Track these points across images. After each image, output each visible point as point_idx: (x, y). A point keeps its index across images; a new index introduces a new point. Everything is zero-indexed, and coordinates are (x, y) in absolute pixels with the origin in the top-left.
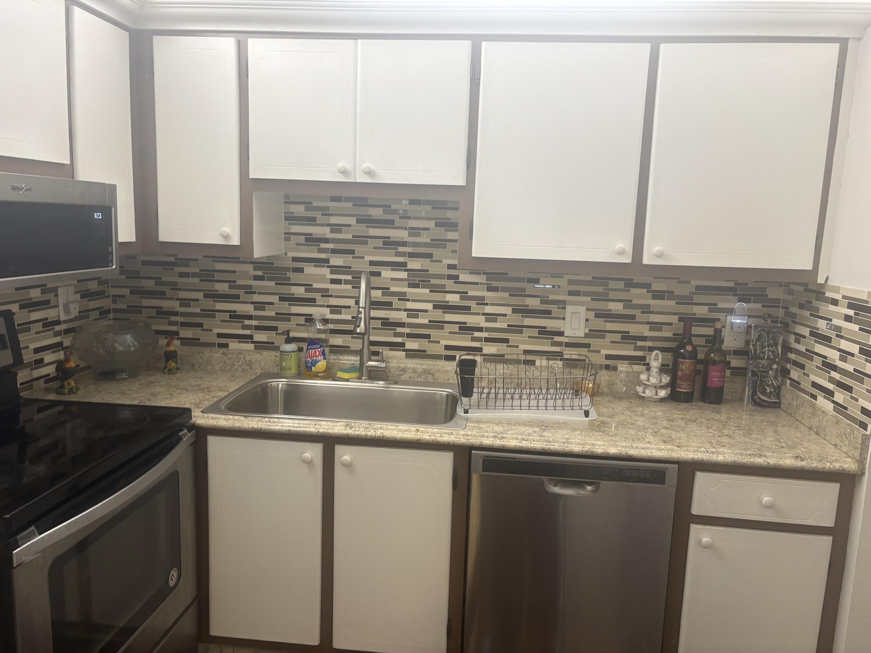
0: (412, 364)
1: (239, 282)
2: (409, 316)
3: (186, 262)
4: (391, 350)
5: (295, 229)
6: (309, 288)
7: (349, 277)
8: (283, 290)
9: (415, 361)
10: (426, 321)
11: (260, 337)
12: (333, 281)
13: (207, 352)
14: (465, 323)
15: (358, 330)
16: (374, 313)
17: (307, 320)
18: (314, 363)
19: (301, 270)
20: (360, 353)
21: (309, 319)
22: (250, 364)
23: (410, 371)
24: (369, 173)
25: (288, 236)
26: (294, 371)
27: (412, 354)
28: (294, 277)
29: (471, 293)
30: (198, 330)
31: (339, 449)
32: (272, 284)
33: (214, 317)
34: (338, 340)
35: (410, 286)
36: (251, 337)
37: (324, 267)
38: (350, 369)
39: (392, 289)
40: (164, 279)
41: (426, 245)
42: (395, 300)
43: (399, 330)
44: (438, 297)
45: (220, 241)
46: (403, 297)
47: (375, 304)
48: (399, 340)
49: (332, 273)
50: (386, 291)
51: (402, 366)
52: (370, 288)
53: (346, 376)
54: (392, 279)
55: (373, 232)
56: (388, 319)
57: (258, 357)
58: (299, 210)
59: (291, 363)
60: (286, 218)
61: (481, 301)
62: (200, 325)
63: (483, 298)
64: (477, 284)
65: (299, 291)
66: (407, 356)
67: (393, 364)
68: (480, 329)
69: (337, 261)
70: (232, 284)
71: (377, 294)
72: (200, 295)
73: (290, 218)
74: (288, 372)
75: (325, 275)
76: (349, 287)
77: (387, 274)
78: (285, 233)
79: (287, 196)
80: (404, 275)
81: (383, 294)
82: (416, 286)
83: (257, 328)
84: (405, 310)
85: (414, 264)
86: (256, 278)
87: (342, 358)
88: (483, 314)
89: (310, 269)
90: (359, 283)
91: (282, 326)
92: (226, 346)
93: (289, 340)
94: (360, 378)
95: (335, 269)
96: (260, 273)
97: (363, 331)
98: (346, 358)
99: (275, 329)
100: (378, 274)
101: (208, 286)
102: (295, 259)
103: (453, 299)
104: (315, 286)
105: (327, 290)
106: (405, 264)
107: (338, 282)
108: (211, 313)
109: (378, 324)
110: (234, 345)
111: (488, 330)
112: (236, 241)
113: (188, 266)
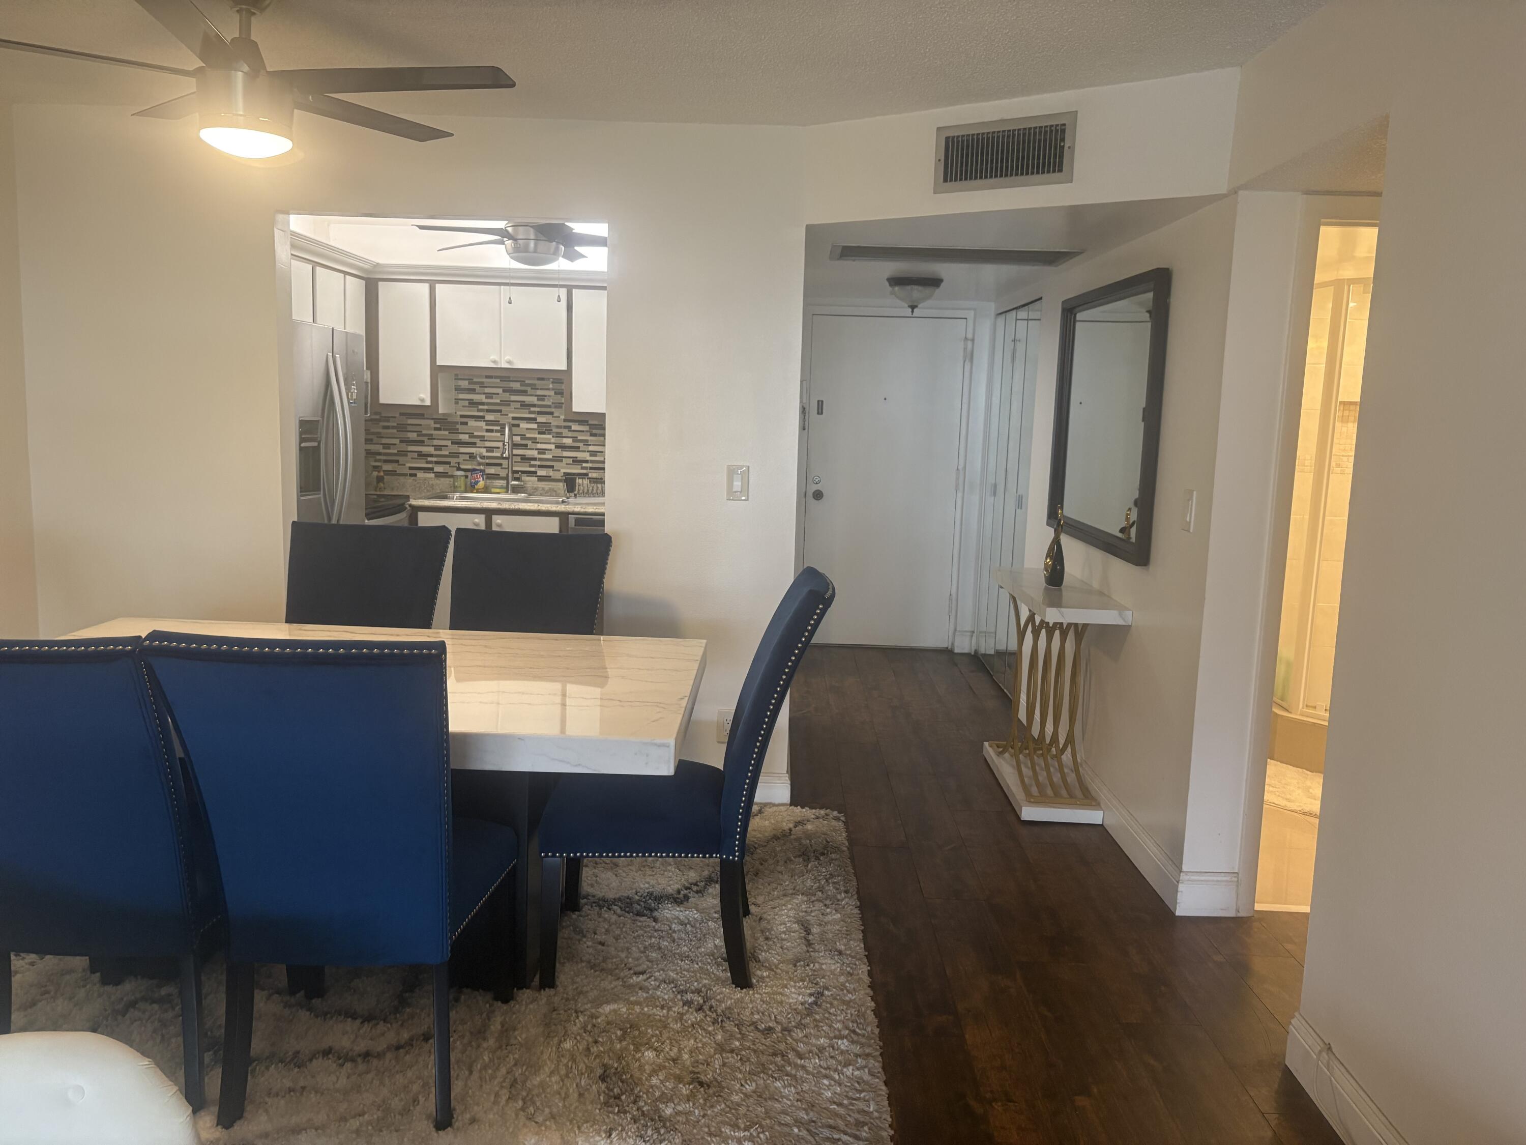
0: (542, 485)
1: (424, 432)
2: (539, 453)
3: (387, 419)
4: (527, 476)
5: (461, 396)
6: (471, 435)
7: (498, 428)
8: (454, 436)
9: (543, 483)
10: (550, 457)
11: (439, 469)
12: (488, 431)
13: (402, 479)
14: (577, 458)
15: (504, 456)
16: (515, 452)
17: (470, 457)
18: (477, 483)
19: (466, 424)
20: (507, 478)
21: (472, 456)
22: (432, 486)
23: (540, 489)
24: (509, 362)
25: (457, 401)
26: (463, 489)
27: (542, 479)
28: (461, 428)
29: (579, 438)
30: (395, 465)
31: (494, 517)
32: (447, 433)
33: (406, 455)
34: (491, 470)
35: (539, 433)
36: (432, 469)
37: (481, 421)
38: (501, 487)
39: (528, 435)
40: (372, 430)
41: (549, 406)
42: (529, 443)
43: (533, 462)
44: (558, 440)
45: (418, 403)
46: (535, 441)
47: (515, 446)
48: (533, 469)
49: (486, 425)
50: (523, 437)
51: (535, 486)
52: (511, 435)
53: (498, 490)
54: (527, 429)
55: (513, 398)
56: (525, 455)
57: (438, 482)
58: (464, 384)
59: (461, 483)
60: (456, 390)
61: (586, 443)
62: (397, 461)
63: (587, 441)
64: (583, 431)
65: (465, 438)
66: (539, 480)
67: (529, 485)
68: (587, 462)
69: (490, 417)
70: (420, 434)
71: (517, 439)
72: (397, 441)
73: (458, 389)
74: (459, 489)
75: (482, 427)
76: (499, 434)
77: (524, 425)
78: (455, 399)
79: (456, 375)
80: (535, 426)
81: (522, 439)
82: (543, 433)
83: (436, 463)
84: (536, 449)
85: (541, 419)
86: (436, 429)
87: (494, 482)
88: (588, 451)
89: (472, 423)
90: (504, 431)
91: (453, 461)
92: (415, 475)
93: (459, 469)
94: (507, 492)
95: (489, 423)
96: (438, 426)
97: (507, 456)
98: (497, 481)
99: (449, 463)
100: (518, 426)
101: (402, 435)
102: (462, 416)
103: (568, 441)
104: (476, 434)
105: (484, 437)
106: (535, 419)
107: (491, 431)
108: (404, 453)
109: (519, 459)
110: (420, 475)
111: (592, 462)
112: (428, 403)
113: (388, 421)
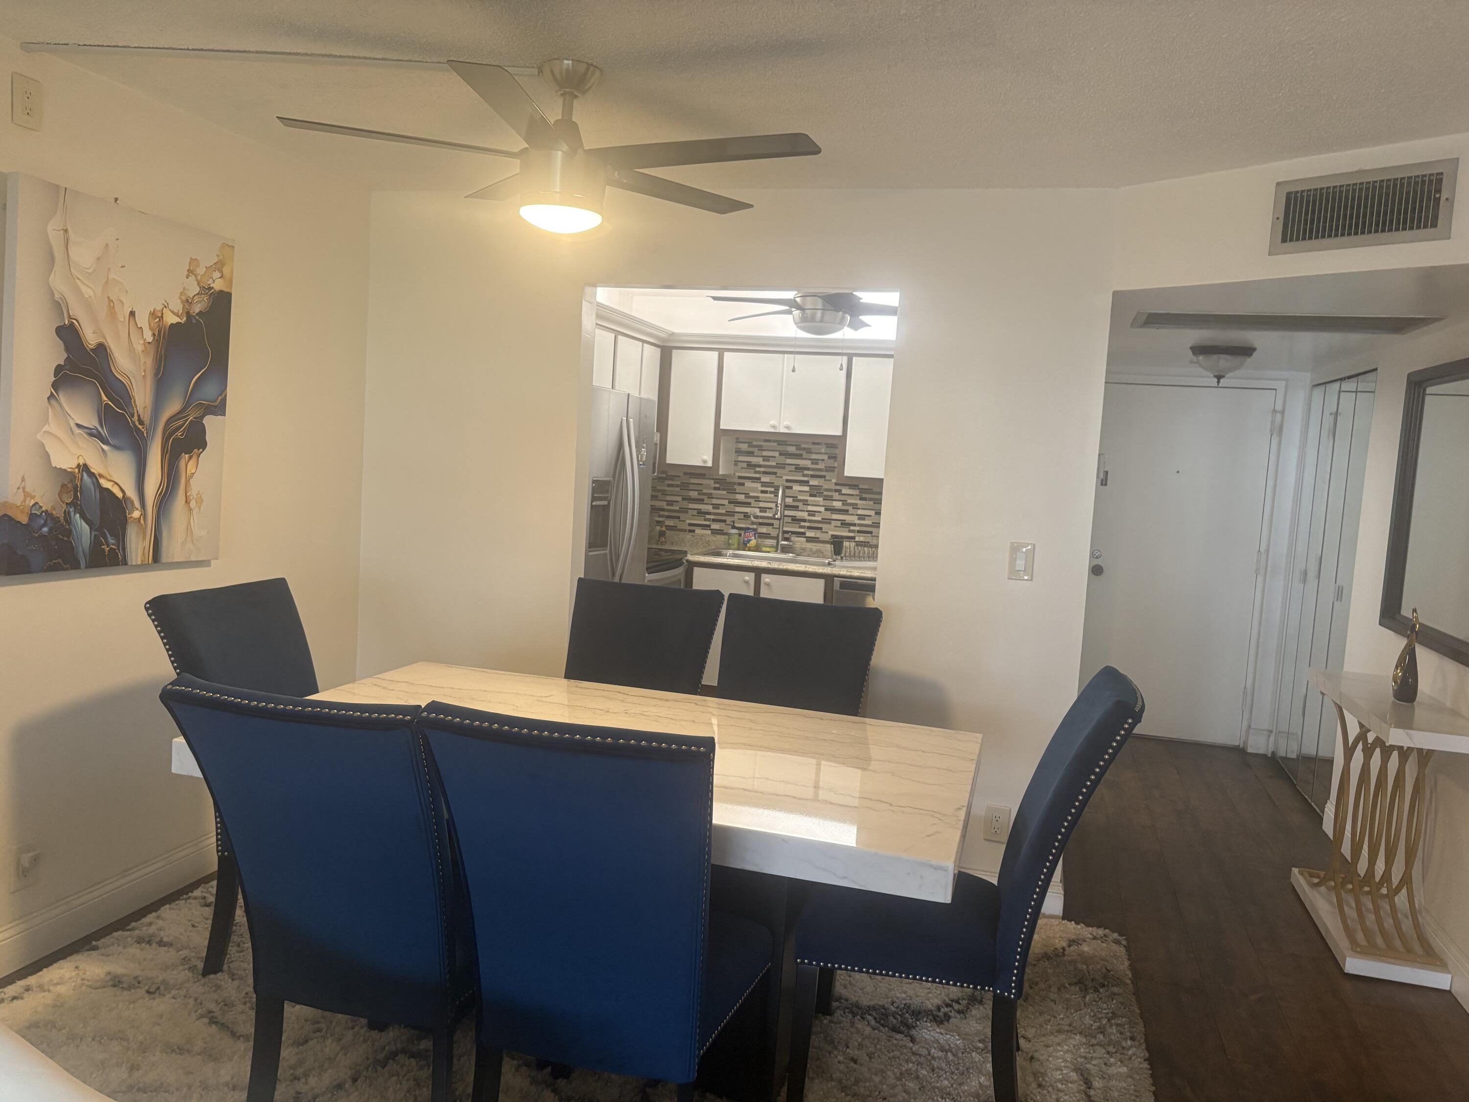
0: (809, 545)
1: (704, 491)
2: (809, 515)
3: (672, 478)
4: (797, 537)
5: (741, 458)
6: (747, 496)
7: (773, 489)
8: (731, 496)
9: (811, 544)
10: (819, 519)
11: (715, 526)
12: (763, 492)
13: (682, 534)
14: (845, 520)
15: (776, 516)
16: (787, 513)
17: (745, 516)
18: (749, 541)
19: (743, 484)
20: (777, 538)
21: (746, 516)
22: (708, 542)
23: (808, 550)
24: (788, 427)
25: (736, 463)
26: (736, 546)
27: (810, 540)
28: (738, 488)
29: (849, 501)
30: (677, 521)
31: (763, 576)
32: (725, 492)
33: (687, 512)
34: (763, 530)
35: (811, 495)
36: (709, 526)
37: (757, 482)
38: (771, 547)
39: (799, 497)
40: (658, 488)
41: (821, 470)
42: (800, 505)
43: (802, 524)
44: (828, 503)
45: (701, 464)
46: (805, 503)
47: (787, 507)
48: (802, 530)
49: (762, 486)
50: (795, 499)
51: (803, 546)
52: (784, 496)
53: (768, 549)
54: (800, 491)
55: (789, 461)
56: (795, 517)
57: (714, 538)
58: (744, 447)
59: (734, 540)
60: (736, 452)
61: (855, 506)
62: (678, 518)
63: (856, 504)
64: (853, 495)
65: (741, 498)
66: (807, 541)
67: (797, 545)
68: (854, 525)
69: (765, 479)
70: (700, 492)
71: (789, 501)
72: (679, 499)
73: (739, 452)
74: (733, 547)
75: (757, 488)
76: (772, 495)
77: (796, 487)
78: (735, 461)
79: (737, 438)
80: (807, 489)
81: (794, 501)
82: (815, 496)
83: (714, 520)
84: (807, 511)
85: (814, 482)
86: (715, 489)
87: (765, 540)
88: (857, 515)
89: (749, 484)
90: (778, 493)
91: (729, 519)
92: (693, 531)
93: (734, 527)
94: (776, 551)
95: (764, 484)
96: (717, 486)
97: (779, 517)
98: (768, 540)
99: (725, 521)
100: (791, 488)
101: (684, 493)
102: (740, 477)
103: (838, 505)
104: (751, 494)
105: (758, 497)
106: (808, 482)
107: (765, 492)
108: (685, 510)
109: (789, 519)
110: (698, 531)
111: (860, 525)
112: (710, 464)
113: (673, 480)
